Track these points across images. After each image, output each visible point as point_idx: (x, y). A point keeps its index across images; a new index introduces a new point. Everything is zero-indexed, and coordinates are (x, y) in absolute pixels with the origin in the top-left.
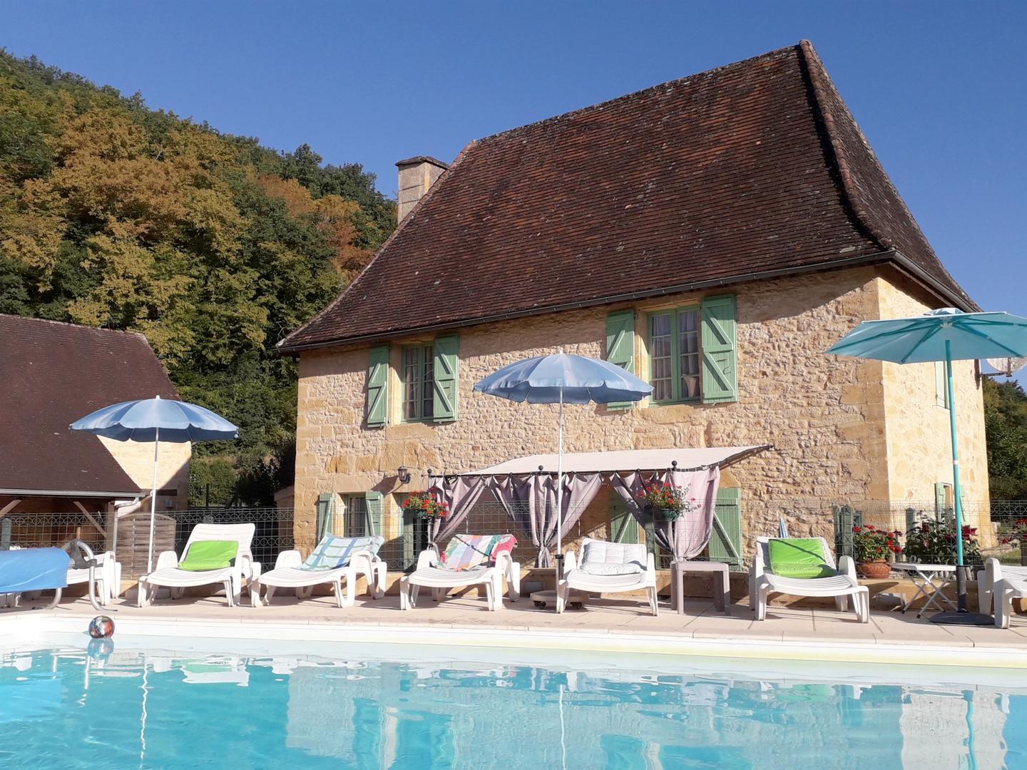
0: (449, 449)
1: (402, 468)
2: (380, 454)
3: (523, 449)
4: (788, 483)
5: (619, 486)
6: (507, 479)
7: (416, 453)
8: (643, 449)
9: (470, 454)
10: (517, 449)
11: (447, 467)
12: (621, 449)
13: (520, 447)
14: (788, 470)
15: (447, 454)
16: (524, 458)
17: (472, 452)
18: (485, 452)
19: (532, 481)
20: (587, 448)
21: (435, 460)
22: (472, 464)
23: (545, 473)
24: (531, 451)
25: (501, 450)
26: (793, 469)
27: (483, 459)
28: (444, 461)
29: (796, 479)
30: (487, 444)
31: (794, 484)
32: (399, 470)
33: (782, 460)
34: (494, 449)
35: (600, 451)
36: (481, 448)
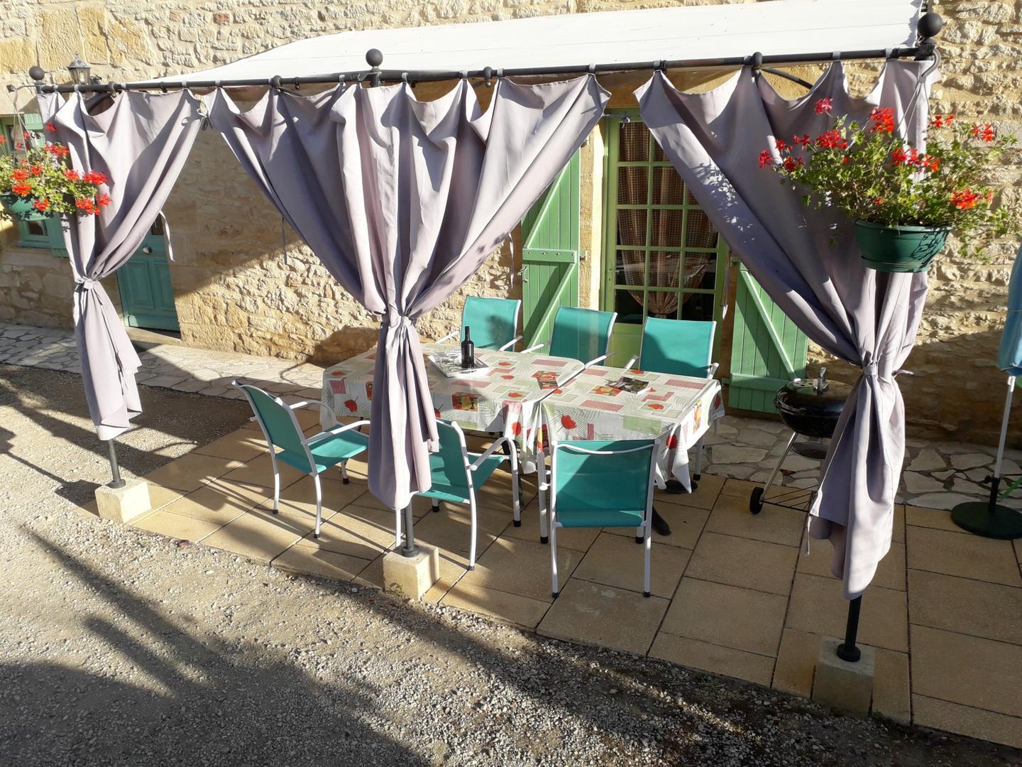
0: (167, 22)
1: (77, 65)
2: (35, 35)
3: (321, 18)
4: (960, 87)
5: (670, 123)
6: (266, 99)
7: (102, 33)
8: (597, 9)
9: (211, 32)
10: (308, 19)
11: (169, 61)
12: (547, 13)
13: (314, 14)
14: (966, 54)
15: (163, 33)
16: (325, 37)
17: (214, 28)
18: (242, 26)
19: (346, 106)
20: (465, 11)
21: (143, 47)
22: (219, 54)
23: (391, 78)
24: (341, 23)
25: (274, 22)
26: (981, 52)
27: (239, 42)
28: (160, 49)
29: (984, 77)
30: (243, 10)
31: (974, 90)
32: (71, 69)
33: (954, 28)
34: (260, 19)
35: (495, 18)
36: (231, 19)
